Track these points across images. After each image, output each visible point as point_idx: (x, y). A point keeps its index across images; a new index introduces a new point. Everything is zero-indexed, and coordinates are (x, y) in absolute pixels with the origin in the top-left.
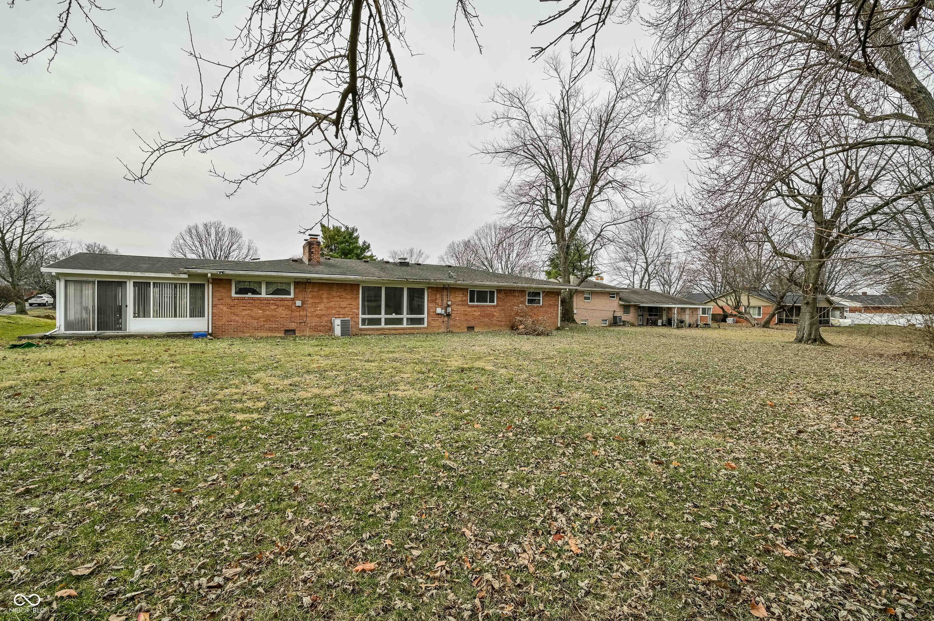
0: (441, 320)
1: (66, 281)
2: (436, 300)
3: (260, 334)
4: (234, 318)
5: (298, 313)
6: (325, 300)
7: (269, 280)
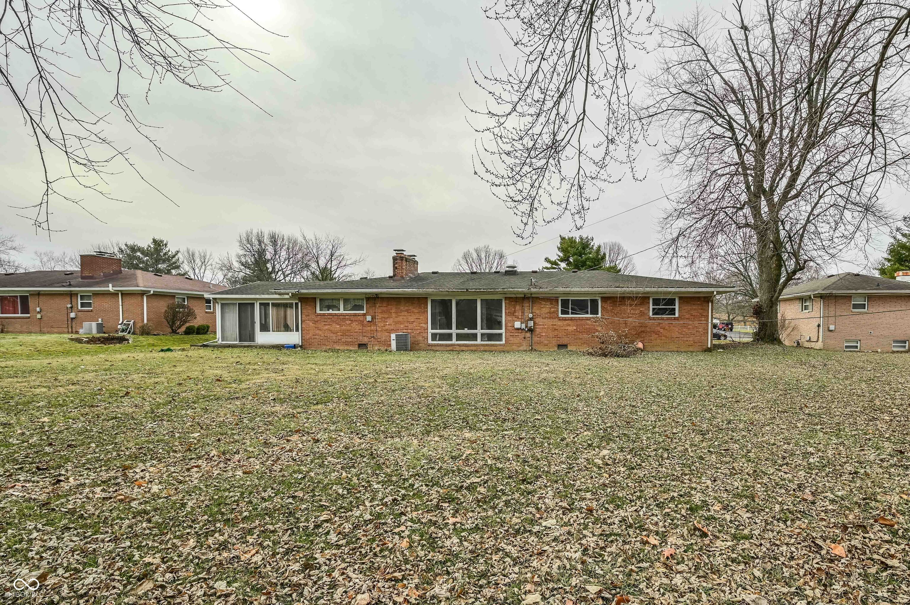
0: (522, 335)
1: (222, 305)
2: (515, 311)
3: (338, 348)
4: (318, 332)
5: (369, 328)
6: (394, 315)
7: (347, 297)
